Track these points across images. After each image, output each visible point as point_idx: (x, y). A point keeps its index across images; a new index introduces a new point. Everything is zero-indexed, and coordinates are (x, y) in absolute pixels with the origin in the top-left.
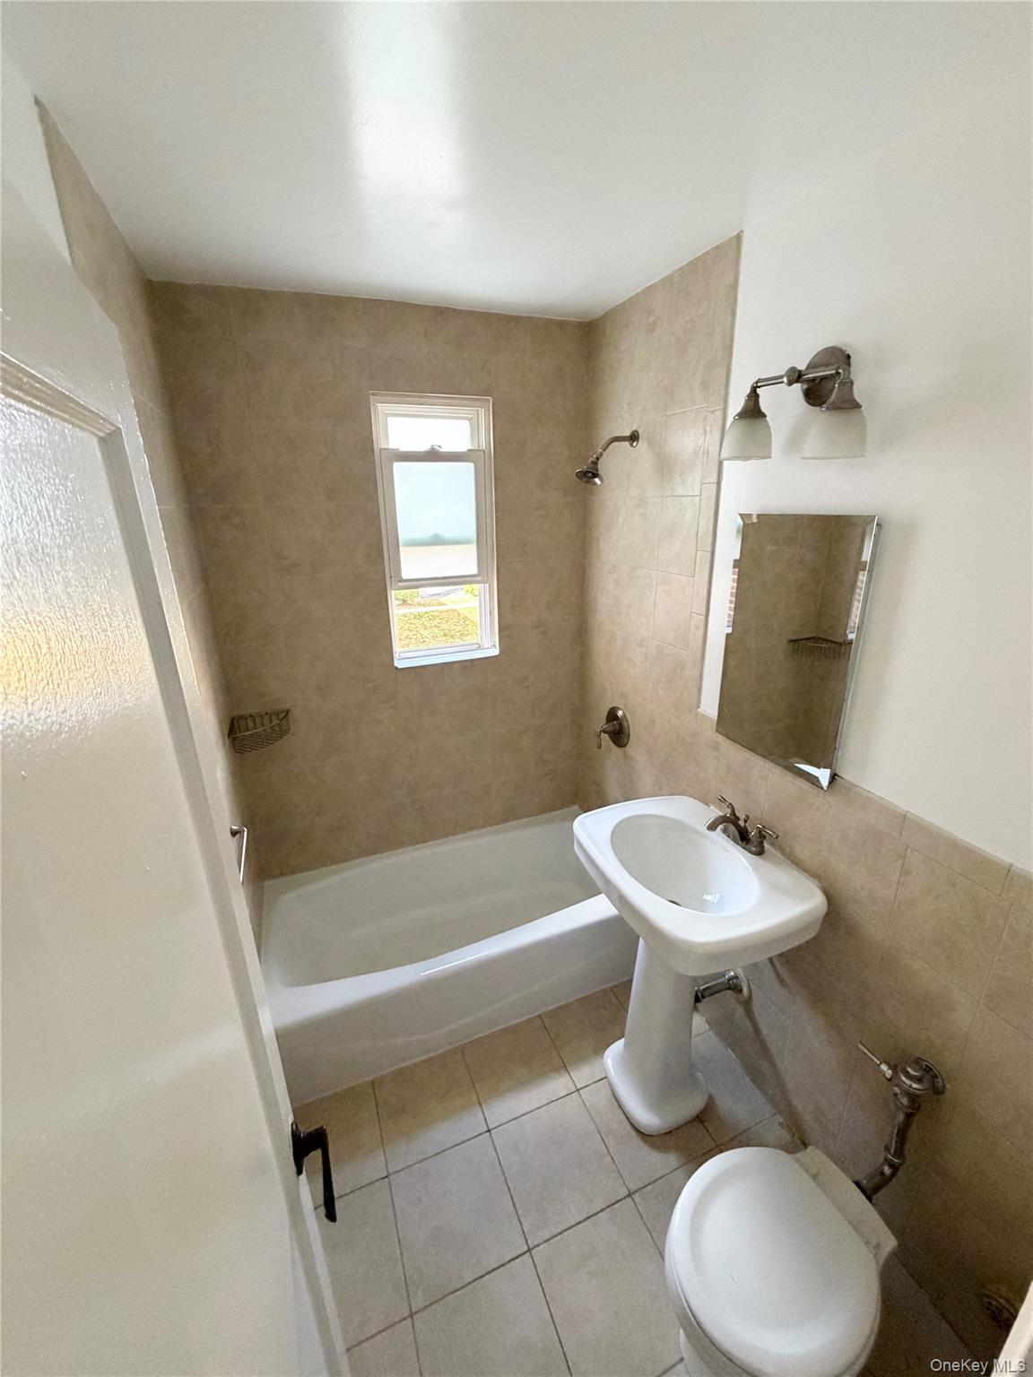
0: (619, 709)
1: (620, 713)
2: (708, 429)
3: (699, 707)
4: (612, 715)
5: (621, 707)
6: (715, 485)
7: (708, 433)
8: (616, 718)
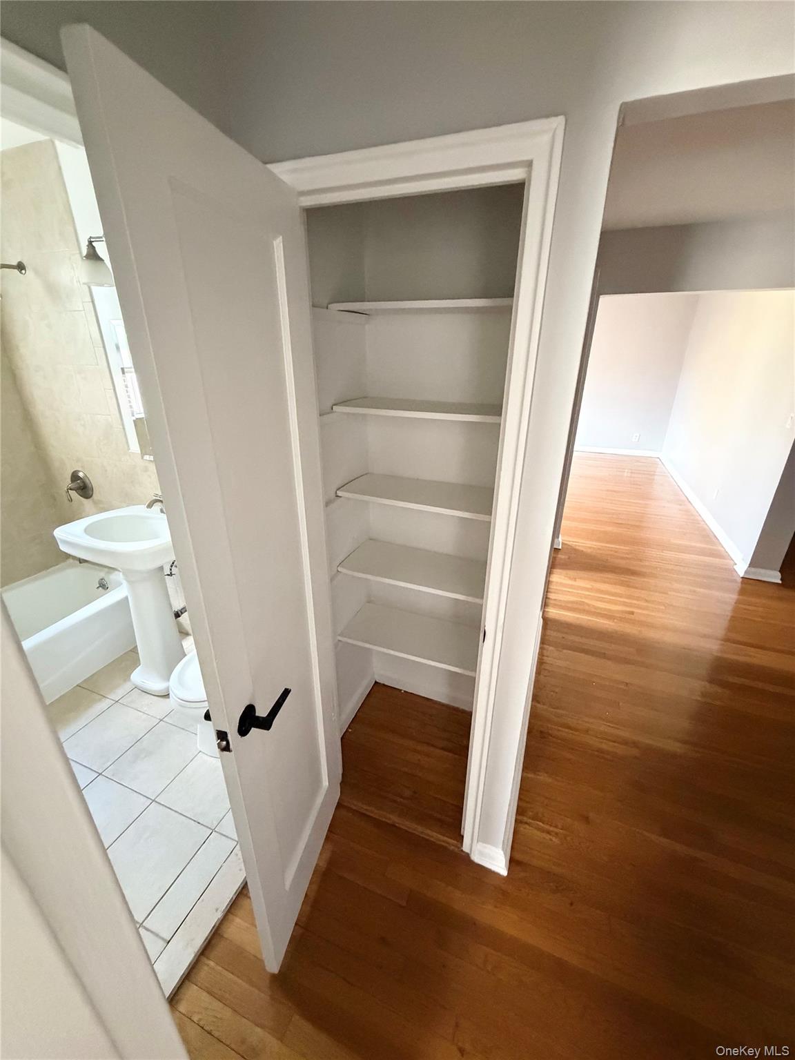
0: (79, 471)
1: (81, 475)
2: (74, 265)
3: (129, 449)
4: (75, 477)
5: (80, 469)
6: (91, 303)
7: (75, 268)
8: (79, 478)
